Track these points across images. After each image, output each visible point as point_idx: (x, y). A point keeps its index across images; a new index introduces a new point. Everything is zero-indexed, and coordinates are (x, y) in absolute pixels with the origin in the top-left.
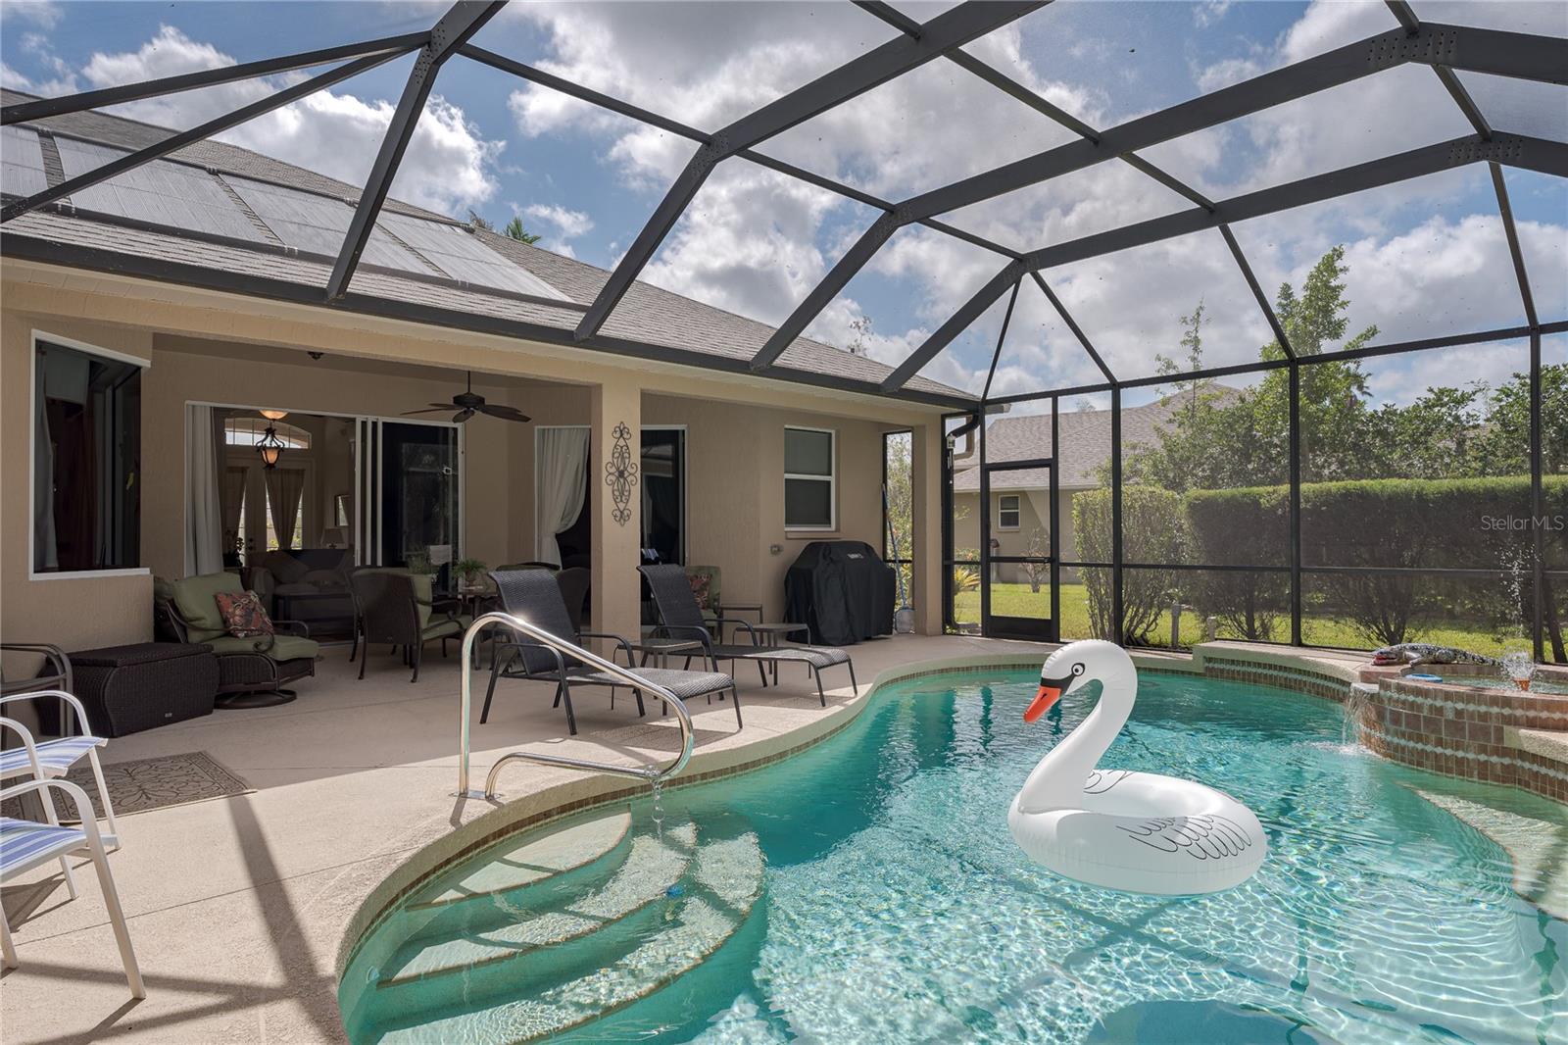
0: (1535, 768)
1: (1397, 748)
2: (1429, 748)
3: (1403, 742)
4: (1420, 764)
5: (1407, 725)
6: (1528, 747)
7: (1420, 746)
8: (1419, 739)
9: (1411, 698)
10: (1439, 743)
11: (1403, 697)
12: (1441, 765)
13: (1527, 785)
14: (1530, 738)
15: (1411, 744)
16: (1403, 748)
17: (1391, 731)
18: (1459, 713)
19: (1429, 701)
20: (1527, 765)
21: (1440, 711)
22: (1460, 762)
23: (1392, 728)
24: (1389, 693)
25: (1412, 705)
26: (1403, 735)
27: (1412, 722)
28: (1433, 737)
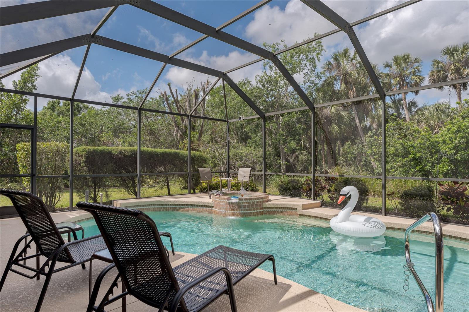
0: (268, 210)
1: (244, 214)
2: (252, 211)
3: (246, 212)
4: (250, 216)
5: (247, 208)
6: (268, 206)
7: (250, 212)
8: (250, 210)
9: (248, 201)
10: (254, 210)
11: (246, 201)
12: (255, 214)
13: (266, 214)
14: (268, 204)
15: (248, 212)
16: (246, 213)
17: (243, 210)
18: (257, 202)
19: (252, 201)
20: (266, 210)
21: (254, 202)
22: (257, 212)
23: (243, 209)
24: (242, 201)
25: (249, 203)
26: (246, 210)
27: (249, 206)
28: (253, 209)
